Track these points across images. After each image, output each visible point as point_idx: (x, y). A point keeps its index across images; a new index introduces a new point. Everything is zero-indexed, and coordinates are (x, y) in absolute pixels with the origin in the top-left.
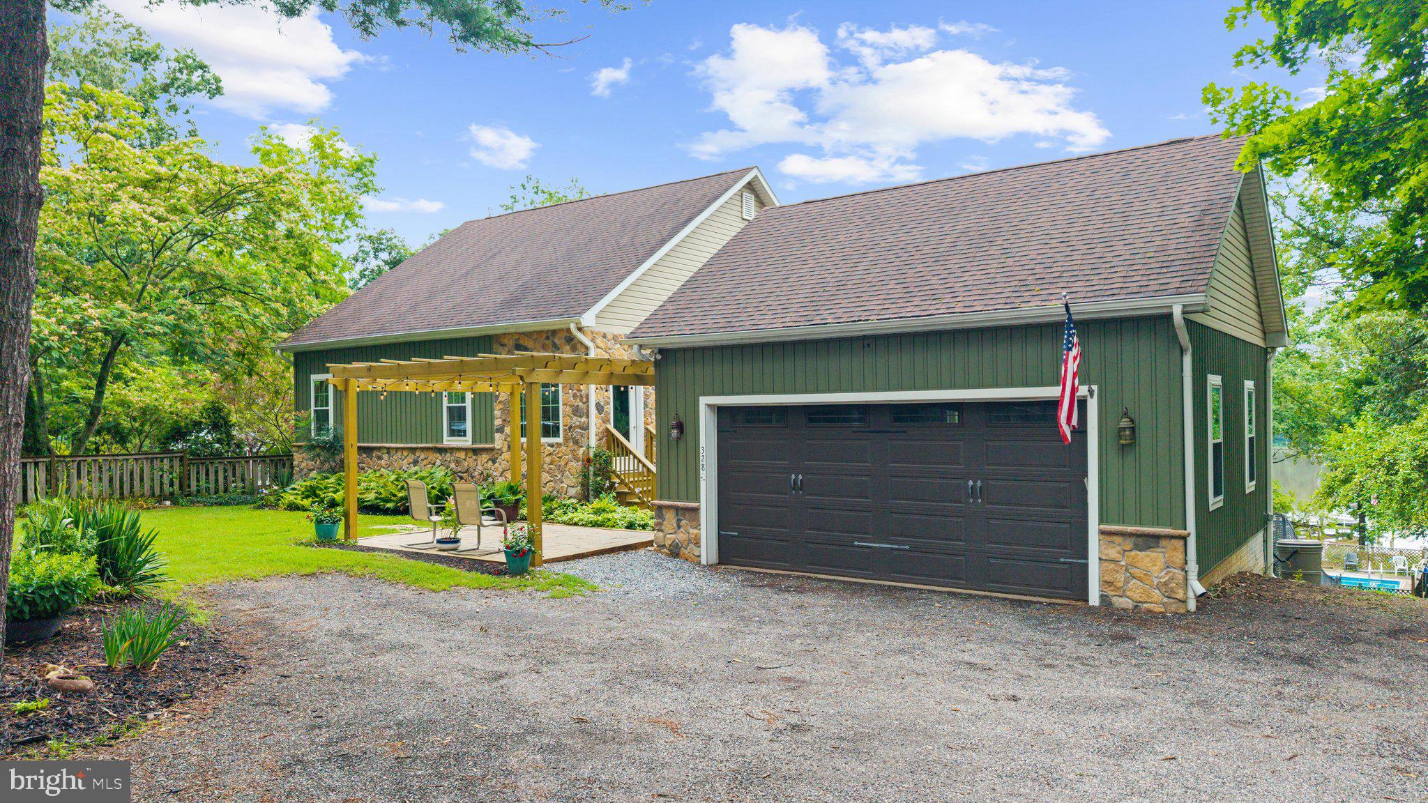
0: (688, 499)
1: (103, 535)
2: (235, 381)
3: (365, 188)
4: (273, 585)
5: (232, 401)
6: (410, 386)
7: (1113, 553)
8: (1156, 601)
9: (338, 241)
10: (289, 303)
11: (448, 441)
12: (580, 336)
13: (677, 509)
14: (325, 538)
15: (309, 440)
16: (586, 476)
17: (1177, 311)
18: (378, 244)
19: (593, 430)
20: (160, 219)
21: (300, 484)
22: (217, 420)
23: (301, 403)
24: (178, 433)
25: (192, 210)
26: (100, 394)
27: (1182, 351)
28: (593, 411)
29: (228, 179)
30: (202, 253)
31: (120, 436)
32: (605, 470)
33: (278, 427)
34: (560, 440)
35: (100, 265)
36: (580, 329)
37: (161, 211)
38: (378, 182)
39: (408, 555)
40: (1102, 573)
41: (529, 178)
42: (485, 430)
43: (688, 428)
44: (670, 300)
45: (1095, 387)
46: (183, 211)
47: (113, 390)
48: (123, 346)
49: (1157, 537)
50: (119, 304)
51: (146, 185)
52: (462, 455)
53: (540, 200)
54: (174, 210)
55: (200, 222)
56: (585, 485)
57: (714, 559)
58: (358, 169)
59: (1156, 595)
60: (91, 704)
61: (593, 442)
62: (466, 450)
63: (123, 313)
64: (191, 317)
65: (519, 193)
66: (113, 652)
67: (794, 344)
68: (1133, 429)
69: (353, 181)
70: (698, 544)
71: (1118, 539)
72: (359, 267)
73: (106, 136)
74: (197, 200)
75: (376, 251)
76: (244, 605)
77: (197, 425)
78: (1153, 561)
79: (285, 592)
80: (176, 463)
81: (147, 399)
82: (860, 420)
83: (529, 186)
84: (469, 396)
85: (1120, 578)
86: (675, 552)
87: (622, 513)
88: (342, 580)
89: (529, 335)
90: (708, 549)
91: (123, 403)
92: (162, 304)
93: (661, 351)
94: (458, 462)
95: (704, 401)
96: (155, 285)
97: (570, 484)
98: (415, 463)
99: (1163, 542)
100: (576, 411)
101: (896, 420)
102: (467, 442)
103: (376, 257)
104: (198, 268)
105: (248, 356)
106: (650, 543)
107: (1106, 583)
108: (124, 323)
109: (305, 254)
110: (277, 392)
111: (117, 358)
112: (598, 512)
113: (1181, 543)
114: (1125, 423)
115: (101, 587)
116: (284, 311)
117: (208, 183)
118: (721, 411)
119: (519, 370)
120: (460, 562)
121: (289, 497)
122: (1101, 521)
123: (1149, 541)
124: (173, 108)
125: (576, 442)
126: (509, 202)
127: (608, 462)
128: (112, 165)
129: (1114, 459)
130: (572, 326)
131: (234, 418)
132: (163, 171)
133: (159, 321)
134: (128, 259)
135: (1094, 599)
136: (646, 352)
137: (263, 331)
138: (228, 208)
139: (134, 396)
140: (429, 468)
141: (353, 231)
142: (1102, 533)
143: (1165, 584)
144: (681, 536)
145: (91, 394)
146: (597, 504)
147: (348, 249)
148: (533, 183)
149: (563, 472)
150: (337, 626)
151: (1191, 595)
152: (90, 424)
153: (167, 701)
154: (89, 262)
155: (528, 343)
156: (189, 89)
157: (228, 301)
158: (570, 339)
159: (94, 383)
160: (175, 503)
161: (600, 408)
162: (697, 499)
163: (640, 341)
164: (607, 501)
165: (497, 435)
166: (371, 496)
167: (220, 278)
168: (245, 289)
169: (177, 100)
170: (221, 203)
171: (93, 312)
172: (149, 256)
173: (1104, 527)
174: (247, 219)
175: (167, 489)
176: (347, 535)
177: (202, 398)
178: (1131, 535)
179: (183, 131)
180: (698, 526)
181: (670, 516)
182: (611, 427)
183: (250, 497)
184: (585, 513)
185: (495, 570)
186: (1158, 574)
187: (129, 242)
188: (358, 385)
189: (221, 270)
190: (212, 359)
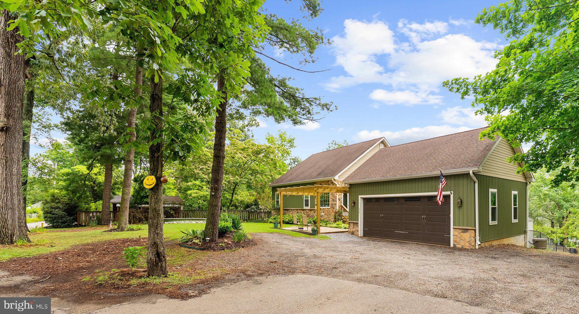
0: (356, 221)
1: (233, 220)
2: (260, 194)
3: (292, 146)
4: (263, 234)
5: (260, 199)
6: (294, 194)
7: (456, 233)
8: (467, 246)
9: (285, 160)
10: (271, 176)
11: (305, 208)
12: (334, 182)
13: (353, 223)
14: (276, 227)
15: (275, 207)
16: (335, 216)
17: (471, 172)
18: (295, 160)
19: (337, 205)
20: (245, 158)
21: (272, 217)
22: (256, 203)
23: (273, 198)
24: (248, 206)
25: (252, 155)
26: (232, 197)
27: (475, 183)
28: (338, 200)
29: (259, 147)
30: (254, 165)
31: (236, 207)
32: (340, 215)
33: (269, 205)
34: (330, 207)
35: (233, 168)
36: (334, 180)
37: (245, 156)
38: (295, 145)
39: (294, 231)
40: (454, 239)
41: (333, 141)
42: (313, 205)
43: (356, 203)
44: (354, 172)
45: (452, 192)
46: (250, 155)
47: (235, 196)
48: (237, 187)
49: (468, 230)
50: (237, 177)
51: (242, 150)
52: (308, 211)
53: (336, 147)
54: (248, 155)
55: (253, 158)
56: (335, 218)
57: (362, 235)
58: (290, 142)
59: (467, 244)
60: (231, 246)
61: (337, 208)
62: (309, 210)
63: (237, 179)
64: (251, 179)
65: (331, 145)
66: (234, 238)
67: (381, 182)
68: (461, 202)
69: (289, 145)
70: (358, 231)
71: (458, 230)
72: (290, 166)
73: (235, 139)
74: (253, 152)
75: (294, 162)
76: (258, 237)
77: (252, 205)
78: (467, 236)
79: (265, 235)
80: (247, 213)
81: (242, 199)
82: (397, 201)
83: (333, 143)
84: (309, 196)
85: (458, 240)
86: (353, 233)
87: (343, 225)
88: (277, 234)
89: (323, 182)
90: (361, 233)
91: (237, 200)
92: (245, 177)
93: (350, 185)
94: (307, 213)
95: (360, 196)
96: (244, 172)
97: (332, 218)
98: (298, 213)
99: (469, 231)
100: (333, 200)
101: (405, 201)
102: (309, 208)
103: (294, 164)
104: (252, 168)
105: (263, 188)
106: (348, 231)
107: (454, 241)
108: (238, 181)
109: (275, 164)
110: (269, 197)
111: (236, 189)
112: (338, 225)
113: (474, 231)
114: (459, 201)
115: (232, 229)
116: (270, 178)
117: (255, 148)
118: (364, 199)
119: (315, 189)
120: (303, 232)
121: (270, 220)
122: (454, 226)
123: (465, 230)
124: (249, 130)
125: (333, 208)
126: (328, 148)
127: (341, 213)
128: (236, 146)
129: (457, 209)
130: (332, 179)
131: (259, 203)
132: (246, 146)
133: (245, 181)
134: (238, 166)
135: (452, 245)
136: (346, 185)
137: (266, 182)
138: (259, 154)
139: (239, 198)
140: (301, 214)
141: (289, 158)
142: (454, 228)
143: (469, 241)
144: (354, 230)
145: (231, 197)
146: (337, 223)
147: (287, 162)
148: (334, 142)
149: (330, 215)
150: (274, 240)
151: (477, 244)
152: (230, 203)
153: (243, 247)
154: (231, 167)
155: (323, 184)
156: (252, 126)
157: (258, 176)
158: (332, 183)
159: (231, 195)
160: (247, 222)
161: (339, 200)
162: (358, 221)
163: (345, 182)
164: (340, 222)
165: (316, 206)
166: (287, 220)
167: (257, 170)
168: (262, 173)
169: (250, 128)
170: (257, 153)
171: (231, 178)
172: (243, 166)
173: (455, 227)
174: (263, 156)
175: (245, 219)
176: (280, 227)
177: (253, 198)
178: (461, 229)
179: (250, 136)
180: (358, 227)
181: (352, 225)
182: (342, 204)
183: (263, 221)
184: (334, 225)
185: (310, 234)
186: (468, 239)
187: (239, 162)
188: (284, 193)
189: (258, 169)
190: (255, 189)
